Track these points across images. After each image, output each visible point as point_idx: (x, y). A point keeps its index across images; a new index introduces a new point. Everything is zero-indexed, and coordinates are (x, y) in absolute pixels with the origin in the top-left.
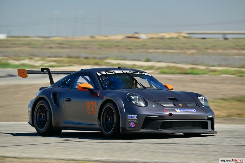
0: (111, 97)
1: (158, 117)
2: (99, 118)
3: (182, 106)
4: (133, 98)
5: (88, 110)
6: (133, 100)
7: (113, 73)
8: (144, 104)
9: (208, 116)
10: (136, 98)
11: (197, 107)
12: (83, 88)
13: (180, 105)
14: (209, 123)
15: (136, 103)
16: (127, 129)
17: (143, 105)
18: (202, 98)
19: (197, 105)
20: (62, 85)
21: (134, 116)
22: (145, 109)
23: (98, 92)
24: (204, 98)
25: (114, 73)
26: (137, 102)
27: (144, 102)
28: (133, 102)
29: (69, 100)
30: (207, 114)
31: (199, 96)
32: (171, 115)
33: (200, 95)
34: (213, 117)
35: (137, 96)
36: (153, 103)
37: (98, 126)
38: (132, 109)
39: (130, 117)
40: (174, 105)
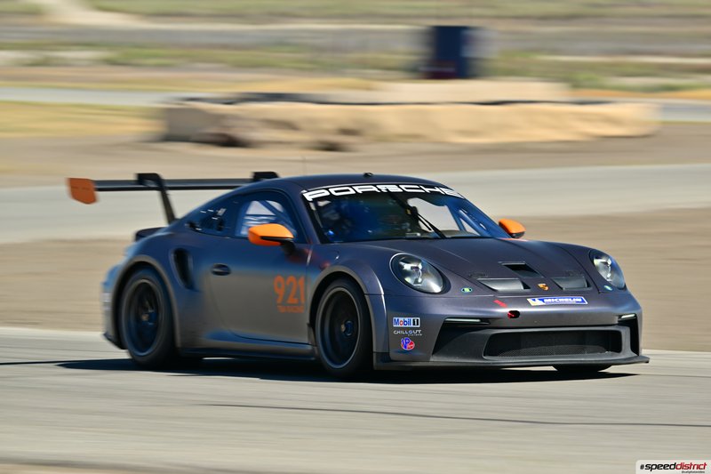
0: (344, 264)
1: (478, 321)
2: (312, 324)
3: (547, 288)
4: (407, 267)
5: (279, 301)
6: (407, 274)
7: (348, 190)
8: (440, 286)
9: (620, 316)
10: (417, 268)
11: (588, 289)
12: (263, 238)
13: (541, 285)
14: (625, 333)
15: (416, 282)
16: (393, 355)
17: (436, 288)
18: (606, 263)
19: (589, 286)
20: (202, 226)
21: (412, 319)
22: (442, 298)
23: (307, 250)
24: (610, 263)
25: (352, 192)
26: (420, 280)
27: (438, 278)
28: (408, 280)
29: (223, 271)
30: (619, 310)
31: (597, 258)
32: (515, 314)
33: (599, 255)
34: (636, 316)
35: (419, 261)
36: (464, 281)
37: (309, 348)
38: (405, 299)
39: (401, 322)
40: (526, 287)
